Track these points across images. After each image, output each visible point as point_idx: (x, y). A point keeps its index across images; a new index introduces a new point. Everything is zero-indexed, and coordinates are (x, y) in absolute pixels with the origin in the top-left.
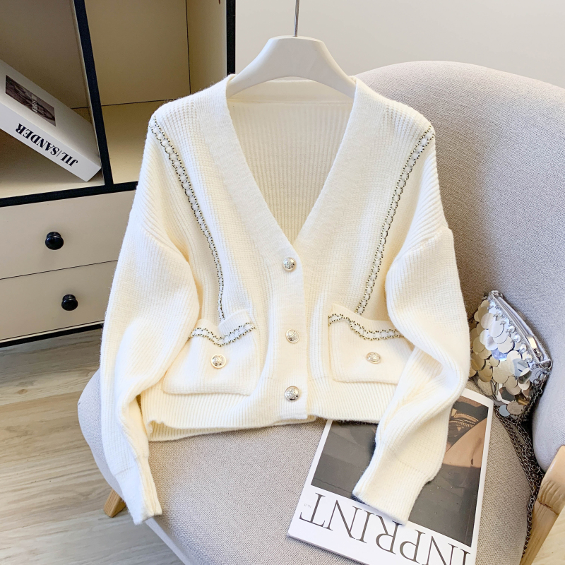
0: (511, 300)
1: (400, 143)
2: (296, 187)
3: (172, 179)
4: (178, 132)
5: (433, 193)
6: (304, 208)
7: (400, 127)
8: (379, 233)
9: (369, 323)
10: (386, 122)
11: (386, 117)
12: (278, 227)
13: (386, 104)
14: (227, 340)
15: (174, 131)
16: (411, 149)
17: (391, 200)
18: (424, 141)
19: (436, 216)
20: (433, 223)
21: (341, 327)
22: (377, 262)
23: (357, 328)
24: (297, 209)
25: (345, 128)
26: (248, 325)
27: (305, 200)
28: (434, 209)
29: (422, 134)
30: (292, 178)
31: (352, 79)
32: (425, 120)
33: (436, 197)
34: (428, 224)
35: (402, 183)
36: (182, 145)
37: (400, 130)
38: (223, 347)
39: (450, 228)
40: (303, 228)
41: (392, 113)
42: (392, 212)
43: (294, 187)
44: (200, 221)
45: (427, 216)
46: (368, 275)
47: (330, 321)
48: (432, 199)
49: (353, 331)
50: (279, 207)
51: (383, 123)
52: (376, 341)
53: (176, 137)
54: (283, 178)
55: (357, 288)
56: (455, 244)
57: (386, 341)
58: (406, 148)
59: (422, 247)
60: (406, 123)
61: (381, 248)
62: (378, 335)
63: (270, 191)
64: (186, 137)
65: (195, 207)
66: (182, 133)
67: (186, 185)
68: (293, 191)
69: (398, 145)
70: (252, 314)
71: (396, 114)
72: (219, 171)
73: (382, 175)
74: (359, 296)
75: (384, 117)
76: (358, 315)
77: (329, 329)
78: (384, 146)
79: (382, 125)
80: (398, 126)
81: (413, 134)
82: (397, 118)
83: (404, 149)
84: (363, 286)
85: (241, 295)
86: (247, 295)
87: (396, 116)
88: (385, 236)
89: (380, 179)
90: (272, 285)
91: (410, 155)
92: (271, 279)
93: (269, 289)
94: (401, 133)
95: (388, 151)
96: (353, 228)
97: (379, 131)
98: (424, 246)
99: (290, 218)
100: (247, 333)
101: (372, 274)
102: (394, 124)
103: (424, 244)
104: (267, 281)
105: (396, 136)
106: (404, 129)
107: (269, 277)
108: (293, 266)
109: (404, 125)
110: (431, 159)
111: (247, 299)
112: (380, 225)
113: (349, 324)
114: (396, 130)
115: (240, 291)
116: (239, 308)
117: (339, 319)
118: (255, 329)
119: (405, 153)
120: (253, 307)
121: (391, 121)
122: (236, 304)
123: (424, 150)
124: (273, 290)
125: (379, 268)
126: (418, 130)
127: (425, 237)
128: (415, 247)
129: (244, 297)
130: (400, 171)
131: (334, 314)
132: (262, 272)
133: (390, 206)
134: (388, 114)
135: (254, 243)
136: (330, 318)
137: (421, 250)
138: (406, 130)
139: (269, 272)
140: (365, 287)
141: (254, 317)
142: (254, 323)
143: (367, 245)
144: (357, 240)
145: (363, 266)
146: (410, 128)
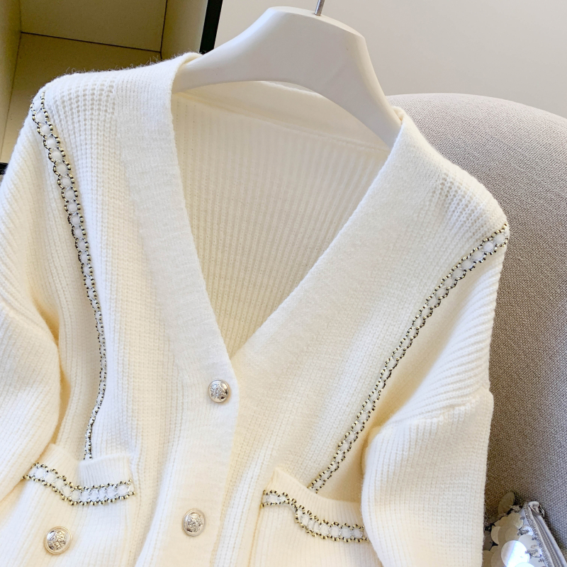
0: (557, 526)
1: (449, 239)
2: (262, 257)
3: (54, 205)
4: (76, 130)
5: (481, 332)
7: (456, 214)
8: (377, 372)
9: (324, 505)
10: (435, 200)
12: (216, 327)
13: (445, 171)
14: (85, 497)
15: (71, 127)
16: (463, 253)
17: (410, 325)
18: (489, 246)
19: (476, 371)
20: (468, 382)
21: (280, 518)
22: (364, 417)
23: (305, 520)
25: (364, 194)
26: (123, 487)
27: (271, 282)
28: (476, 360)
29: (489, 235)
31: (397, 112)
32: (500, 211)
33: (483, 341)
34: (460, 381)
35: (433, 302)
36: (79, 153)
37: (454, 218)
38: (75, 507)
39: (492, 390)
40: (257, 333)
41: (450, 188)
42: (407, 342)
43: (258, 257)
44: (89, 282)
45: (463, 368)
46: (343, 433)
47: (264, 501)
48: (478, 343)
49: (297, 525)
50: (228, 282)
51: (431, 201)
52: (328, 542)
53: (72, 137)
54: (245, 239)
55: (321, 451)
56: (493, 420)
57: (347, 544)
58: (455, 250)
59: (441, 418)
60: (468, 211)
61: (374, 397)
62: (335, 532)
64: (88, 142)
65: (84, 258)
66: (83, 133)
67: (75, 220)
69: (445, 241)
70: (136, 466)
71: (456, 191)
72: (134, 211)
73: (405, 280)
74: (322, 465)
75: (434, 192)
76: (312, 493)
77: (259, 516)
78: (422, 237)
79: (428, 203)
80: (454, 211)
81: (474, 231)
82: (455, 199)
83: (453, 249)
84: (331, 450)
85: (125, 428)
86: (135, 431)
87: (454, 196)
88: (385, 379)
89: (400, 286)
90: (182, 419)
91: (460, 261)
92: (183, 409)
93: (176, 423)
94: (455, 224)
95: (425, 247)
96: (338, 352)
97: (419, 213)
98: (446, 417)
99: (241, 303)
100: (118, 501)
101: (351, 433)
102: (448, 207)
103: (447, 414)
104: (177, 409)
105: (446, 227)
106: (463, 218)
107: (181, 404)
108: (224, 396)
109: (464, 213)
110: (493, 276)
111: (134, 438)
112: (382, 359)
113: (293, 513)
114: (449, 217)
115: (125, 421)
116: (117, 448)
117: (278, 503)
118: (133, 497)
119: (453, 256)
120: (141, 454)
121: (445, 200)
122: (114, 440)
123: (484, 259)
124: (182, 428)
125: (365, 425)
126: (485, 226)
127: (451, 402)
128: (430, 414)
129: (129, 433)
130: (436, 282)
131: (274, 490)
132: (172, 392)
133: (406, 333)
134: (442, 189)
135: (169, 341)
136: (265, 497)
137: (439, 421)
138: (465, 222)
139: (183, 396)
140: (334, 451)
141: (138, 472)
142: (135, 483)
143: (354, 386)
144: (340, 373)
145: (339, 417)
146: (473, 221)
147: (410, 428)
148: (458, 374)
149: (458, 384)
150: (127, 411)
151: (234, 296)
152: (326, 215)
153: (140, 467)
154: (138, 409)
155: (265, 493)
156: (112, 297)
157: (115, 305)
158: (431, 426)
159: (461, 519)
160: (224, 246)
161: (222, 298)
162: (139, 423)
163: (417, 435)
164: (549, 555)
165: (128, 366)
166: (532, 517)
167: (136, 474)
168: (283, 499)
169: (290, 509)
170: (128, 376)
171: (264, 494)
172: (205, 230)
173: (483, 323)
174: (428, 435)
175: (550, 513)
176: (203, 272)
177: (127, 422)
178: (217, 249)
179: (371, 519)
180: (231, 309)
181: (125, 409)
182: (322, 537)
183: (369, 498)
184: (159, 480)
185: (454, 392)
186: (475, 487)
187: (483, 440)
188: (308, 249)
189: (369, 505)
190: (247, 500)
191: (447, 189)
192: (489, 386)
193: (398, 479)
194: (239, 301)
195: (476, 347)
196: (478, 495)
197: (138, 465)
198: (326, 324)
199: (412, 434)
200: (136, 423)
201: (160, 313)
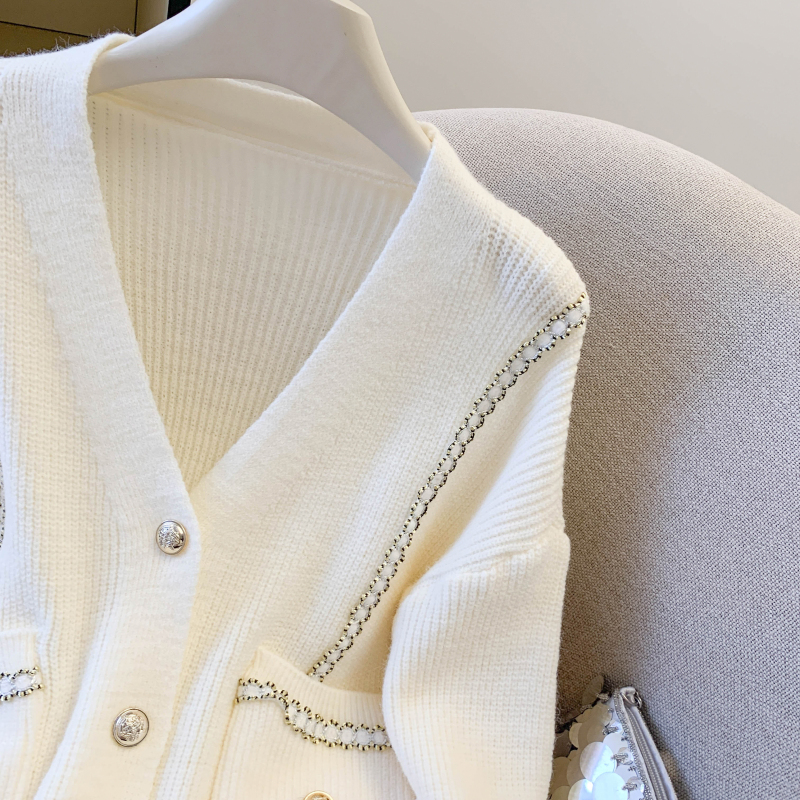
0: (658, 720)
1: (504, 316)
2: (242, 342)
5: (550, 449)
6: (252, 394)
7: (512, 280)
8: (407, 506)
9: (333, 699)
10: (481, 259)
11: (485, 248)
12: (165, 443)
13: (494, 218)
16: (524, 336)
17: (453, 440)
18: (560, 327)
19: (543, 504)
20: (531, 520)
21: (262, 717)
22: (388, 571)
23: (301, 721)
24: (235, 394)
25: (382, 248)
26: (24, 677)
27: (257, 378)
28: (543, 488)
29: (558, 310)
30: (236, 320)
31: (426, 131)
32: (575, 277)
33: (553, 461)
34: (521, 518)
35: (485, 406)
37: (510, 286)
39: (568, 531)
40: (231, 453)
41: (502, 242)
42: (448, 464)
43: (237, 341)
45: (524, 500)
46: (357, 595)
47: (239, 694)
48: (546, 464)
49: (289, 727)
50: (192, 378)
51: (476, 260)
52: (337, 751)
54: (216, 315)
55: (326, 621)
56: (569, 573)
57: (363, 754)
58: (514, 331)
59: (493, 571)
60: (527, 276)
61: (403, 541)
62: (347, 736)
63: (178, 337)
68: (235, 350)
69: (498, 319)
70: (45, 647)
71: (511, 247)
72: (39, 270)
73: (445, 375)
74: (327, 641)
75: (480, 248)
76: (314, 682)
77: (231, 716)
78: (466, 314)
79: (472, 264)
80: (508, 276)
81: (537, 305)
82: (509, 259)
83: (510, 331)
84: (341, 620)
85: (30, 592)
86: (44, 595)
87: (509, 253)
88: (419, 516)
89: (438, 383)
90: (117, 578)
91: (520, 349)
92: (118, 563)
93: (108, 584)
94: (511, 294)
95: (470, 327)
96: (352, 479)
97: (460, 278)
98: (500, 569)
99: (214, 409)
100: (16, 698)
101: (369, 594)
102: (501, 270)
103: (501, 564)
104: (109, 564)
105: (499, 298)
106: (521, 287)
107: (116, 556)
108: (180, 543)
109: (522, 278)
110: (566, 369)
111: (42, 605)
112: (414, 488)
113: (282, 711)
114: (502, 285)
115: (29, 581)
116: (18, 621)
117: (259, 697)
118: (39, 691)
119: (510, 340)
120: (53, 629)
121: (495, 260)
122: (14, 610)
123: (553, 345)
124: (117, 590)
125: (389, 583)
126: (552, 298)
127: (506, 547)
128: (478, 564)
129: (36, 599)
130: (488, 378)
131: (253, 678)
132: (102, 539)
133: (446, 451)
134: (490, 243)
135: (96, 463)
136: (242, 688)
137: (490, 576)
138: (524, 291)
139: (118, 544)
140: (346, 622)
141: (48, 656)
142: (44, 672)
143: (373, 526)
144: (355, 508)
145: (352, 572)
146: (535, 291)
147: (450, 586)
148: (517, 508)
149: (517, 523)
150: (32, 566)
151: (202, 399)
152: (335, 280)
153: (51, 649)
154: (49, 563)
155: (242, 682)
156: (7, 399)
157: (11, 409)
158: (479, 582)
159: (523, 714)
160: (184, 324)
161: (184, 402)
162: (51, 583)
163: (460, 595)
164: (642, 761)
165: (32, 501)
166: (623, 709)
167: (46, 658)
168: (268, 690)
169: (277, 705)
170: (34, 515)
171: (240, 684)
172: (155, 300)
173: (553, 436)
174: (475, 594)
175: (649, 702)
176: (145, 361)
177: (32, 583)
178: (174, 328)
179: (394, 717)
180: (199, 418)
181: (29, 564)
182: (327, 744)
183: (392, 688)
184: (81, 666)
185: (512, 535)
186: (543, 669)
187: (555, 602)
188: (311, 331)
189: (392, 698)
190: (212, 694)
191: (498, 244)
192: (564, 526)
193: (434, 660)
194: (210, 405)
195: (542, 469)
196: (547, 681)
197: (49, 645)
198: (333, 439)
199: (453, 594)
200: (46, 582)
201: (82, 421)
